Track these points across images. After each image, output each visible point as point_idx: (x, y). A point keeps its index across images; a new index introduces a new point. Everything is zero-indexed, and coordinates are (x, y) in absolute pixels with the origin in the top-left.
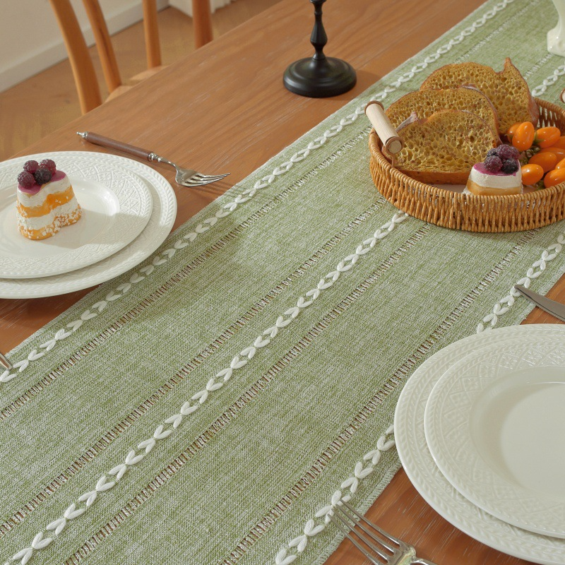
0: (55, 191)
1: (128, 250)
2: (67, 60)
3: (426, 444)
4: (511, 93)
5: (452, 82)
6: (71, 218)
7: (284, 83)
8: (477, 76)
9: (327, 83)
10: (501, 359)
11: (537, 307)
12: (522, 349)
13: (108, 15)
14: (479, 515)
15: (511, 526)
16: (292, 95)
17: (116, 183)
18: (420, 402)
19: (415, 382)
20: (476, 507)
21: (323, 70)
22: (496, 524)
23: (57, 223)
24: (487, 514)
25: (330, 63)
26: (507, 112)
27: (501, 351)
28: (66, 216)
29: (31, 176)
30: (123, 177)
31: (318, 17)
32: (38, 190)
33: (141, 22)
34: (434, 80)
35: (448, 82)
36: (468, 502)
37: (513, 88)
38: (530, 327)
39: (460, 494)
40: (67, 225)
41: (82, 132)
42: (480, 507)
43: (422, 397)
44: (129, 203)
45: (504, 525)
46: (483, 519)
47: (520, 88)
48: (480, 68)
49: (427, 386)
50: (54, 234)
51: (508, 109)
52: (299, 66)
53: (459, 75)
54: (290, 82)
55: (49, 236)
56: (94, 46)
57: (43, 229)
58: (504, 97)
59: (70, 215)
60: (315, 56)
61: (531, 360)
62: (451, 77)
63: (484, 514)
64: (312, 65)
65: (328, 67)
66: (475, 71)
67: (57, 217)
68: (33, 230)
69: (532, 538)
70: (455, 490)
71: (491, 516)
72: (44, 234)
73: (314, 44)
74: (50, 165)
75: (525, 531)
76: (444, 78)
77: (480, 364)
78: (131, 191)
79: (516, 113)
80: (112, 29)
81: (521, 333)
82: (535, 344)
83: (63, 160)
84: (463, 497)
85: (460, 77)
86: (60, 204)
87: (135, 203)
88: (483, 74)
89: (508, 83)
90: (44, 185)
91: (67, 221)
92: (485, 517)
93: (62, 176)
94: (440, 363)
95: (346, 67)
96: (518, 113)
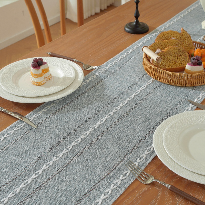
0: (44, 68)
1: (69, 87)
2: (35, 34)
3: (164, 147)
4: (186, 40)
5: (166, 38)
6: (49, 77)
7: (125, 29)
8: (173, 35)
9: (139, 29)
10: (189, 121)
11: (197, 107)
12: (196, 118)
13: (49, 19)
14: (183, 169)
15: (194, 173)
16: (128, 33)
17: (61, 66)
18: (161, 135)
19: (159, 129)
20: (182, 167)
21: (138, 25)
22: (189, 172)
23: (46, 79)
24: (186, 169)
25: (140, 23)
26: (186, 46)
27: (189, 118)
28: (48, 77)
29: (37, 63)
30: (63, 64)
31: (137, 8)
32: (40, 68)
33: (60, 22)
34: (159, 38)
35: (164, 38)
36: (179, 165)
37: (186, 38)
38: (197, 111)
39: (176, 163)
40: (48, 80)
41: (48, 52)
42: (183, 167)
43: (162, 133)
44: (67, 72)
45: (191, 172)
46: (184, 170)
47: (188, 38)
48: (174, 32)
49: (163, 130)
50: (45, 83)
51: (186, 45)
52: (130, 24)
53: (167, 35)
54: (127, 29)
55: (44, 84)
56: (44, 30)
57: (42, 81)
58: (184, 41)
59: (49, 76)
60: (135, 21)
61: (199, 121)
62: (165, 36)
63: (185, 169)
64: (134, 23)
65: (139, 24)
66: (172, 33)
67: (45, 77)
68: (39, 82)
69: (201, 176)
70: (174, 161)
71: (187, 170)
72: (42, 83)
73: (135, 17)
74: (41, 59)
75: (199, 174)
76: (163, 37)
77: (182, 122)
78: (67, 68)
79: (189, 46)
80: (50, 24)
81: (194, 113)
82: (201, 116)
83: (45, 59)
84: (177, 164)
85: (168, 36)
86: (46, 73)
87: (69, 72)
88: (175, 34)
89: (184, 36)
90: (40, 66)
91: (48, 78)
92: (185, 170)
93: (45, 63)
94: (167, 123)
95: (146, 25)
96: (190, 46)
